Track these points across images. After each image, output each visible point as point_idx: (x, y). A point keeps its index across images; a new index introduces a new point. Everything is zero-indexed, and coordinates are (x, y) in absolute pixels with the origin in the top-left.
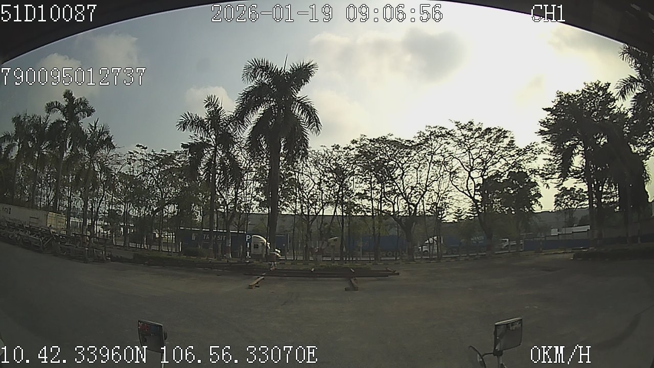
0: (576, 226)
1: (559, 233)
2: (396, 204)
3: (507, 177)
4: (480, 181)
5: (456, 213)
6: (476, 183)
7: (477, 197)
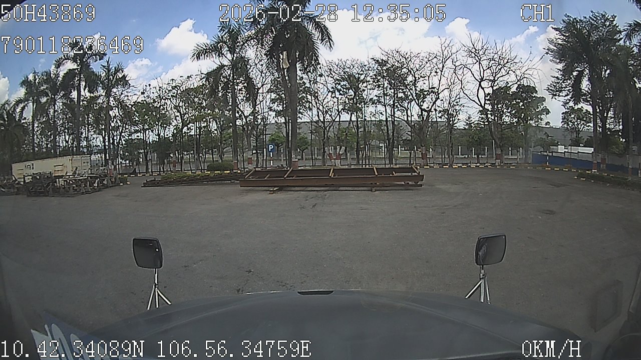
0: (582, 147)
1: (566, 150)
2: (409, 110)
3: (517, 89)
4: (490, 91)
5: (467, 120)
6: (487, 93)
7: (487, 107)
